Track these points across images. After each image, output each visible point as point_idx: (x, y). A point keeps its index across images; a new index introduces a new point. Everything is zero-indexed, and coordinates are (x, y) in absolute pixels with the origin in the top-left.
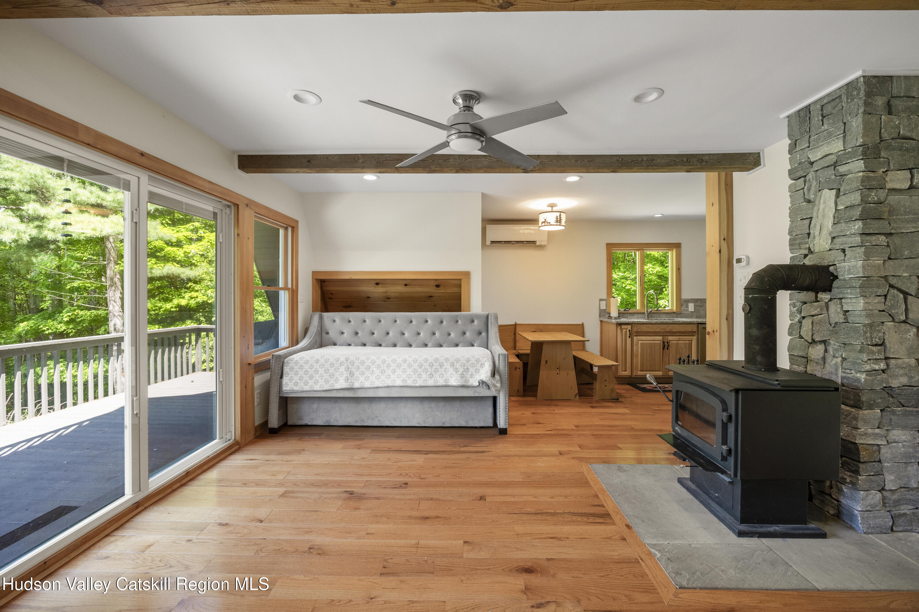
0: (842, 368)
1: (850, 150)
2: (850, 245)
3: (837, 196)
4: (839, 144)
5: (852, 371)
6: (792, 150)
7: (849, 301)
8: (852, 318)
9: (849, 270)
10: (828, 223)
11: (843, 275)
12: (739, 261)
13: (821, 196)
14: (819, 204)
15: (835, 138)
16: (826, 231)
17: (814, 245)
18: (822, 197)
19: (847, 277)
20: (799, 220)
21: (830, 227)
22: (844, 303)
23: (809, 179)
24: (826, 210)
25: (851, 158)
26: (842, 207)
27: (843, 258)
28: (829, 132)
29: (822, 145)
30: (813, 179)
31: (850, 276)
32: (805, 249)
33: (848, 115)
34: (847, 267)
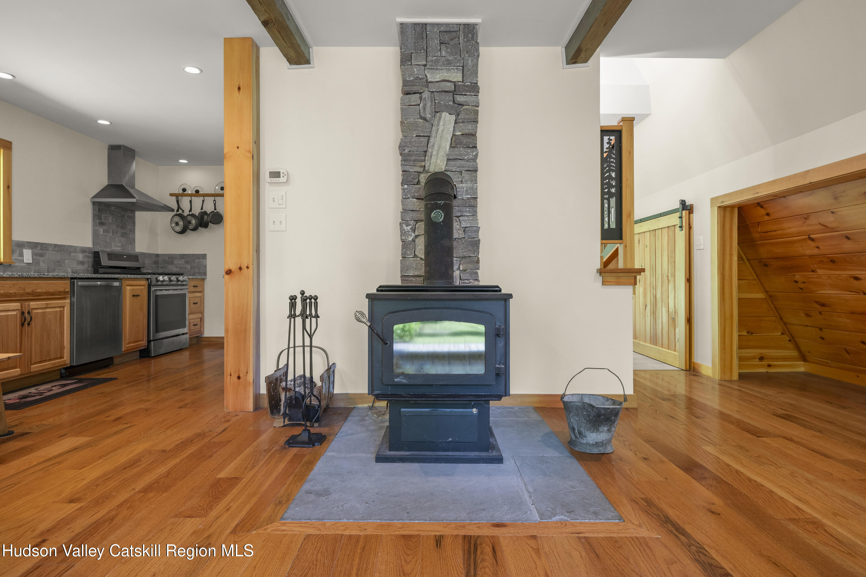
0: (460, 279)
1: (469, 84)
2: (467, 169)
3: (456, 123)
4: (459, 75)
5: (471, 281)
6: (406, 61)
7: (466, 218)
8: (469, 234)
9: (467, 191)
10: (446, 145)
11: (461, 195)
12: (275, 175)
13: (440, 118)
14: (438, 125)
15: (455, 67)
16: (443, 152)
17: (430, 164)
18: (442, 119)
19: (465, 197)
20: (415, 135)
21: (448, 150)
22: (462, 220)
23: (425, 97)
24: (445, 132)
25: (470, 92)
26: (459, 133)
27: (461, 179)
28: (448, 60)
29: (442, 69)
30: (428, 98)
31: (467, 196)
32: (421, 167)
33: (465, 52)
34: (465, 188)
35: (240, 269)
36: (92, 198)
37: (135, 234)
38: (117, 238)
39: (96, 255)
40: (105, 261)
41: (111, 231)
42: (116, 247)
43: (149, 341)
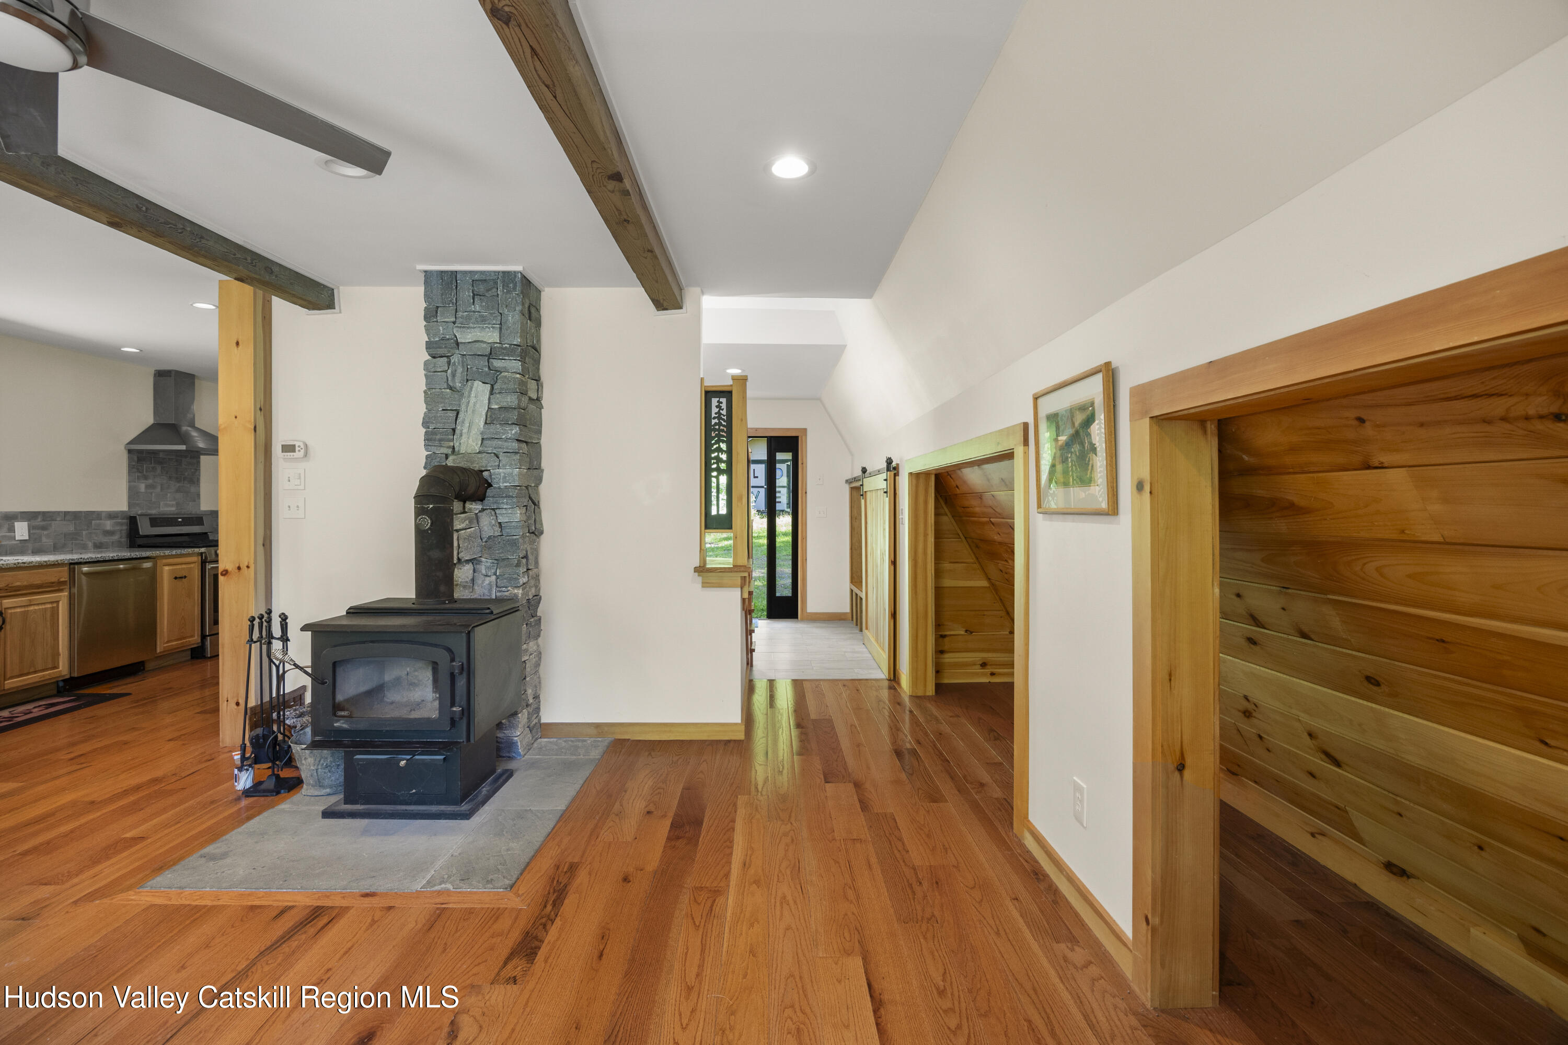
0: (497, 586)
1: (508, 346)
2: (505, 450)
3: (492, 393)
4: (495, 334)
5: (509, 588)
6: (430, 317)
7: (504, 511)
8: (507, 530)
9: (505, 477)
10: (480, 421)
11: (498, 483)
12: (289, 449)
13: (471, 388)
14: (469, 396)
15: (491, 325)
16: (476, 430)
17: (460, 444)
18: (474, 389)
19: (502, 485)
20: (441, 409)
21: (482, 426)
22: (499, 514)
23: (455, 362)
24: (478, 406)
25: (508, 355)
26: (496, 407)
27: (497, 464)
28: (482, 316)
29: (474, 328)
30: (459, 363)
31: (505, 484)
32: (449, 447)
33: (504, 306)
34: (502, 475)
35: (239, 568)
36: (128, 444)
37: (199, 487)
38: (169, 495)
39: (133, 521)
40: (145, 528)
41: (159, 487)
42: (167, 507)
43: (203, 637)
